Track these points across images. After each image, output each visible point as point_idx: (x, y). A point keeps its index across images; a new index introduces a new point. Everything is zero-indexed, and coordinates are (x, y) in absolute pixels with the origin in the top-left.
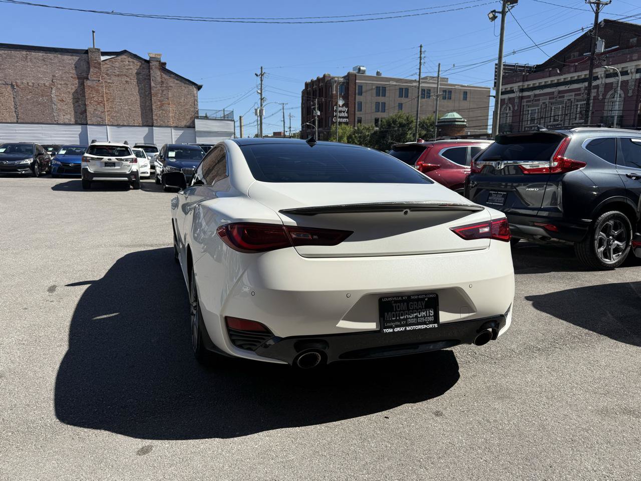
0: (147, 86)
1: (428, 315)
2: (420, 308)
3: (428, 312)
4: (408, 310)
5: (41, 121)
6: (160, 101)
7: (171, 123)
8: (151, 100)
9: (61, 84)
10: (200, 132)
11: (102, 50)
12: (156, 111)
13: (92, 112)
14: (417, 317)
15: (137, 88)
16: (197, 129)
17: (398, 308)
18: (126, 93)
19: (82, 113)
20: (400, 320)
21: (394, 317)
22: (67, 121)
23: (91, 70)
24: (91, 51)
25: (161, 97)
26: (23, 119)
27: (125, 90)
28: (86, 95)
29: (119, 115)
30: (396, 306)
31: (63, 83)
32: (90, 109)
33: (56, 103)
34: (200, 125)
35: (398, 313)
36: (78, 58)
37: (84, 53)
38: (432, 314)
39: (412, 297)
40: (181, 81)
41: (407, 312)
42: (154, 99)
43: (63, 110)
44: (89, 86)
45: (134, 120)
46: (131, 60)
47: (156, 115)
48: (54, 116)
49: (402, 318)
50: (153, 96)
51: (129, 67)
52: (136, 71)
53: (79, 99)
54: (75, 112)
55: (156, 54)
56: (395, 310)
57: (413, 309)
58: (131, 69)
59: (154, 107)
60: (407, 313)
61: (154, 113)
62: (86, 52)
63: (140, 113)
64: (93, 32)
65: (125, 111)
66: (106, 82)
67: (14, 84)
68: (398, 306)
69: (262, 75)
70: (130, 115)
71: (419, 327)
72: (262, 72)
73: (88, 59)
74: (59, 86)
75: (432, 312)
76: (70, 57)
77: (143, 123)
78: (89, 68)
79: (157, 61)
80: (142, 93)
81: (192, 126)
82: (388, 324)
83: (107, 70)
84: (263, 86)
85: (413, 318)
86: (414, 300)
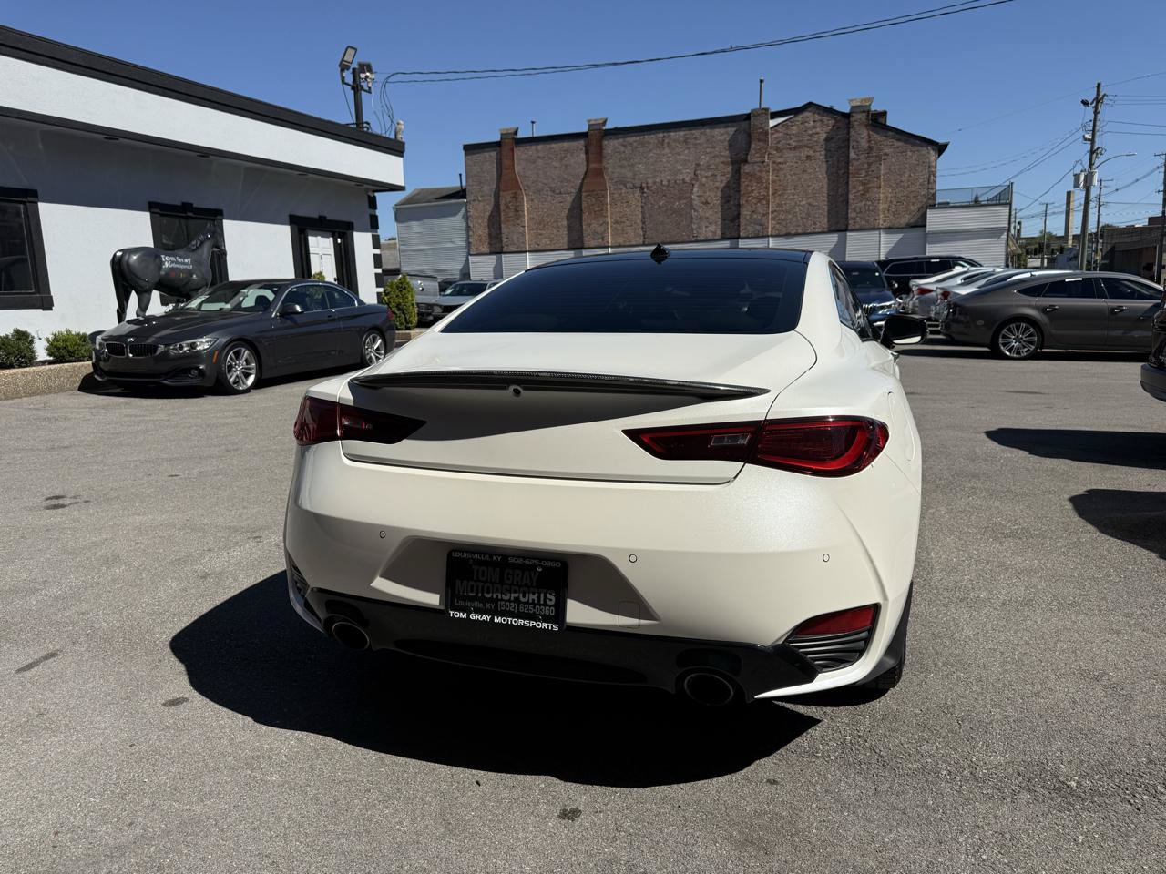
0: (841, 159)
1: (542, 602)
2: (526, 585)
3: (542, 595)
4: (502, 582)
5: (675, 239)
6: (863, 184)
7: (881, 222)
8: (847, 183)
9: (706, 177)
10: (934, 233)
11: (773, 109)
12: (855, 204)
13: (748, 217)
14: (517, 600)
15: (825, 165)
16: (929, 228)
17: (483, 576)
18: (806, 176)
19: (732, 221)
20: (484, 600)
21: (472, 591)
22: (710, 236)
23: (753, 146)
24: (754, 115)
25: (866, 176)
26: (652, 238)
27: (804, 171)
28: (742, 188)
29: (790, 216)
30: (478, 571)
31: (710, 173)
32: (745, 212)
33: (697, 208)
34: (935, 220)
35: (480, 584)
36: (734, 129)
37: (745, 120)
38: (553, 603)
39: (512, 560)
40: (906, 142)
41: (499, 586)
42: (852, 181)
43: (707, 218)
44: (747, 173)
45: (815, 224)
46: (817, 117)
47: (854, 210)
48: (692, 229)
49: (488, 596)
50: (851, 176)
51: (814, 131)
52: (825, 135)
53: (730, 196)
54: (724, 220)
55: (862, 100)
56: (475, 578)
57: (512, 584)
58: (817, 133)
59: (851, 196)
60: (497, 589)
61: (851, 207)
62: (747, 117)
63: (826, 209)
64: (761, 81)
65: (802, 208)
66: (774, 162)
67: (644, 185)
68: (483, 571)
69: (1098, 100)
70: (808, 214)
71: (521, 622)
72: (1098, 94)
73: (750, 128)
74: (704, 180)
75: (552, 599)
76: (722, 131)
77: (830, 226)
78: (749, 144)
79: (864, 112)
80: (832, 173)
81: (921, 223)
82: (462, 603)
83: (778, 142)
84: (1098, 123)
85: (509, 601)
86: (515, 566)
